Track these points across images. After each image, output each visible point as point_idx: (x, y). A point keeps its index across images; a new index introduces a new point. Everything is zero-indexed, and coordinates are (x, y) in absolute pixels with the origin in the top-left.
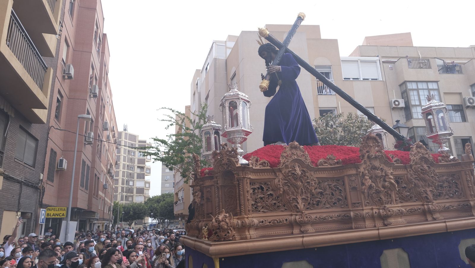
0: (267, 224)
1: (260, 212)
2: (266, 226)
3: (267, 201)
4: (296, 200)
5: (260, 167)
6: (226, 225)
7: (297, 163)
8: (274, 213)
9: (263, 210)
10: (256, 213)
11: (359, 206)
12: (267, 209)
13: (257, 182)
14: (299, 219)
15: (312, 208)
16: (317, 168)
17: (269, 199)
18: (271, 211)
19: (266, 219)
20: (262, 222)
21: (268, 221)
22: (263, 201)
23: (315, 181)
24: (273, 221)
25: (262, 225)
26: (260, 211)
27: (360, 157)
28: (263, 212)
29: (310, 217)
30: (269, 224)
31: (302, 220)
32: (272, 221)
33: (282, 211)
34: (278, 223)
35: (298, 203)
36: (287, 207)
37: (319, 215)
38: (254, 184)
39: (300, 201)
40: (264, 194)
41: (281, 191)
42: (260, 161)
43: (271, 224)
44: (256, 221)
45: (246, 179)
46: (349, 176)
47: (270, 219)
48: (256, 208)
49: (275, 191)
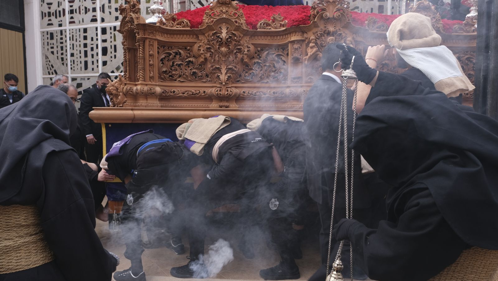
0: (180, 95)
1: (175, 82)
2: (178, 97)
3: (186, 70)
4: (219, 69)
5: (177, 27)
6: (115, 90)
7: (225, 23)
8: (193, 83)
9: (179, 80)
10: (170, 82)
11: (298, 82)
12: (185, 78)
13: (174, 46)
14: (217, 92)
15: (243, 82)
16: (253, 31)
17: (189, 67)
18: (190, 81)
19: (179, 89)
20: (174, 92)
21: (182, 91)
22: (181, 69)
23: (250, 48)
24: (187, 93)
25: (174, 96)
26: (176, 80)
27: (310, 17)
28: (179, 82)
29: (232, 91)
30: (182, 95)
31: (220, 93)
32: (186, 91)
33: (203, 82)
34: (194, 95)
35: (222, 74)
36: (210, 78)
37: (249, 90)
38: (171, 48)
39: (224, 71)
40: (182, 61)
41: (202, 58)
42: (178, 20)
43: (184, 95)
44: (158, 90)
45: (148, 40)
46: (293, 42)
47: (183, 89)
48: (170, 76)
49: (198, 58)
